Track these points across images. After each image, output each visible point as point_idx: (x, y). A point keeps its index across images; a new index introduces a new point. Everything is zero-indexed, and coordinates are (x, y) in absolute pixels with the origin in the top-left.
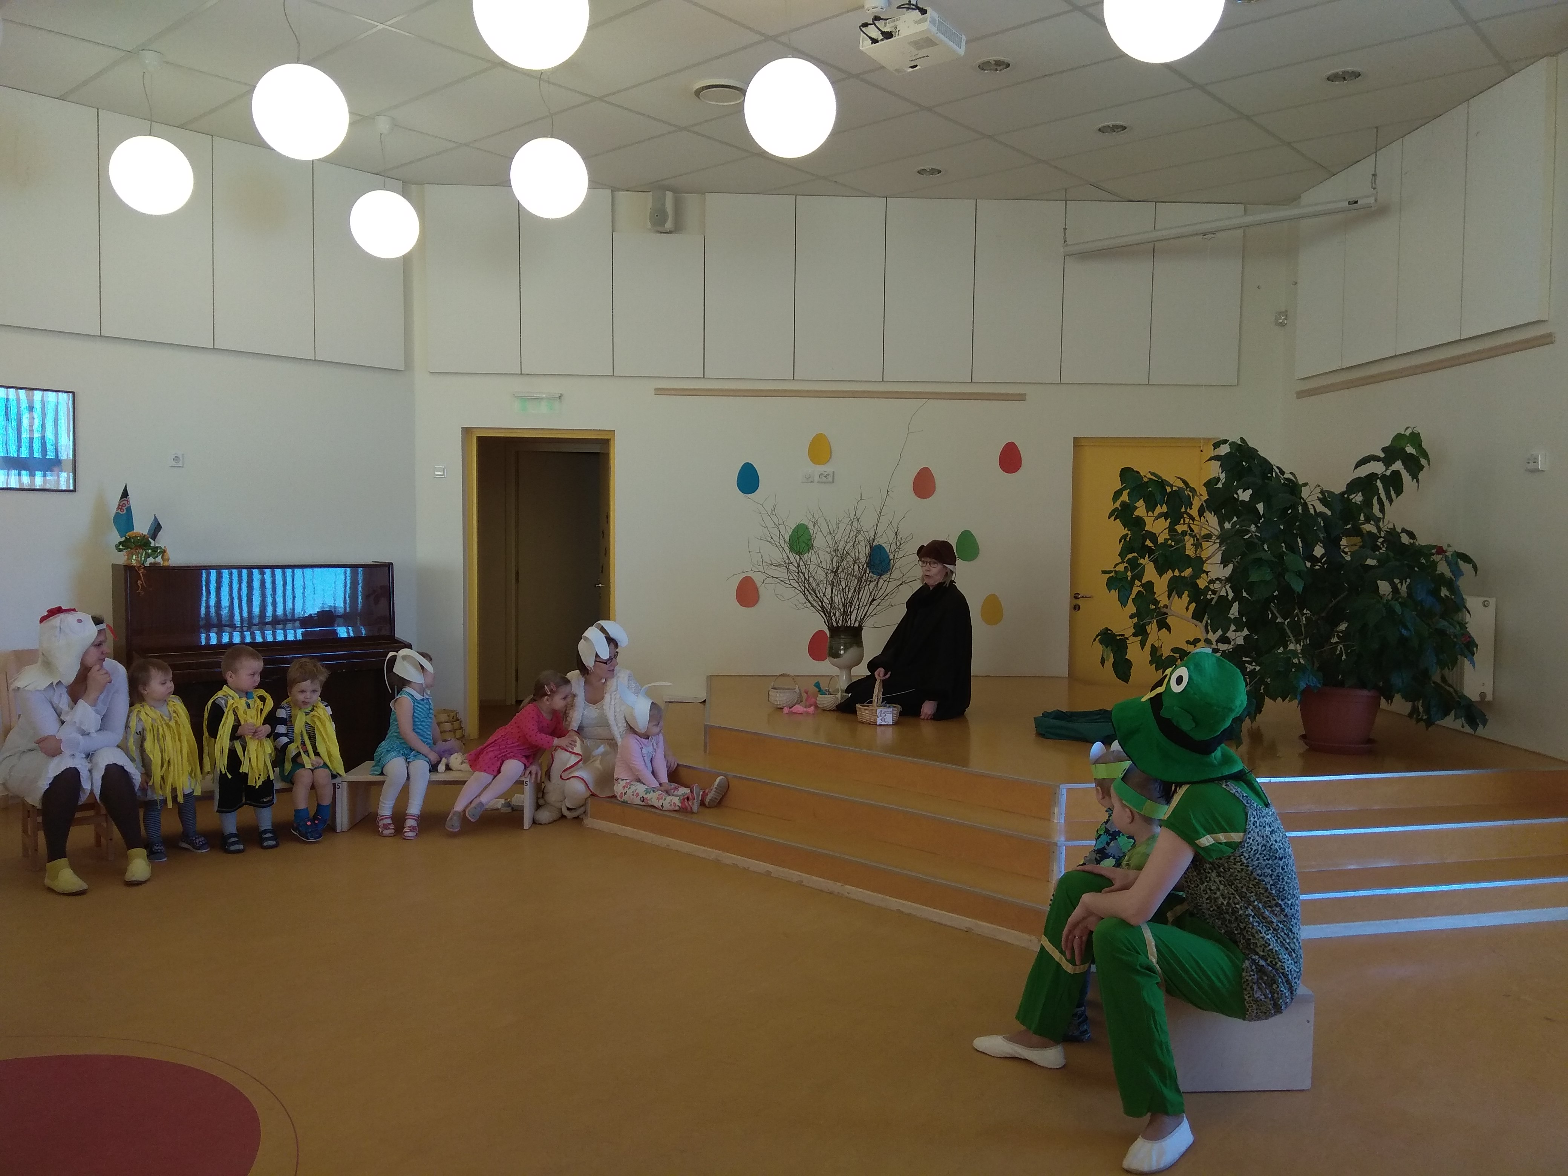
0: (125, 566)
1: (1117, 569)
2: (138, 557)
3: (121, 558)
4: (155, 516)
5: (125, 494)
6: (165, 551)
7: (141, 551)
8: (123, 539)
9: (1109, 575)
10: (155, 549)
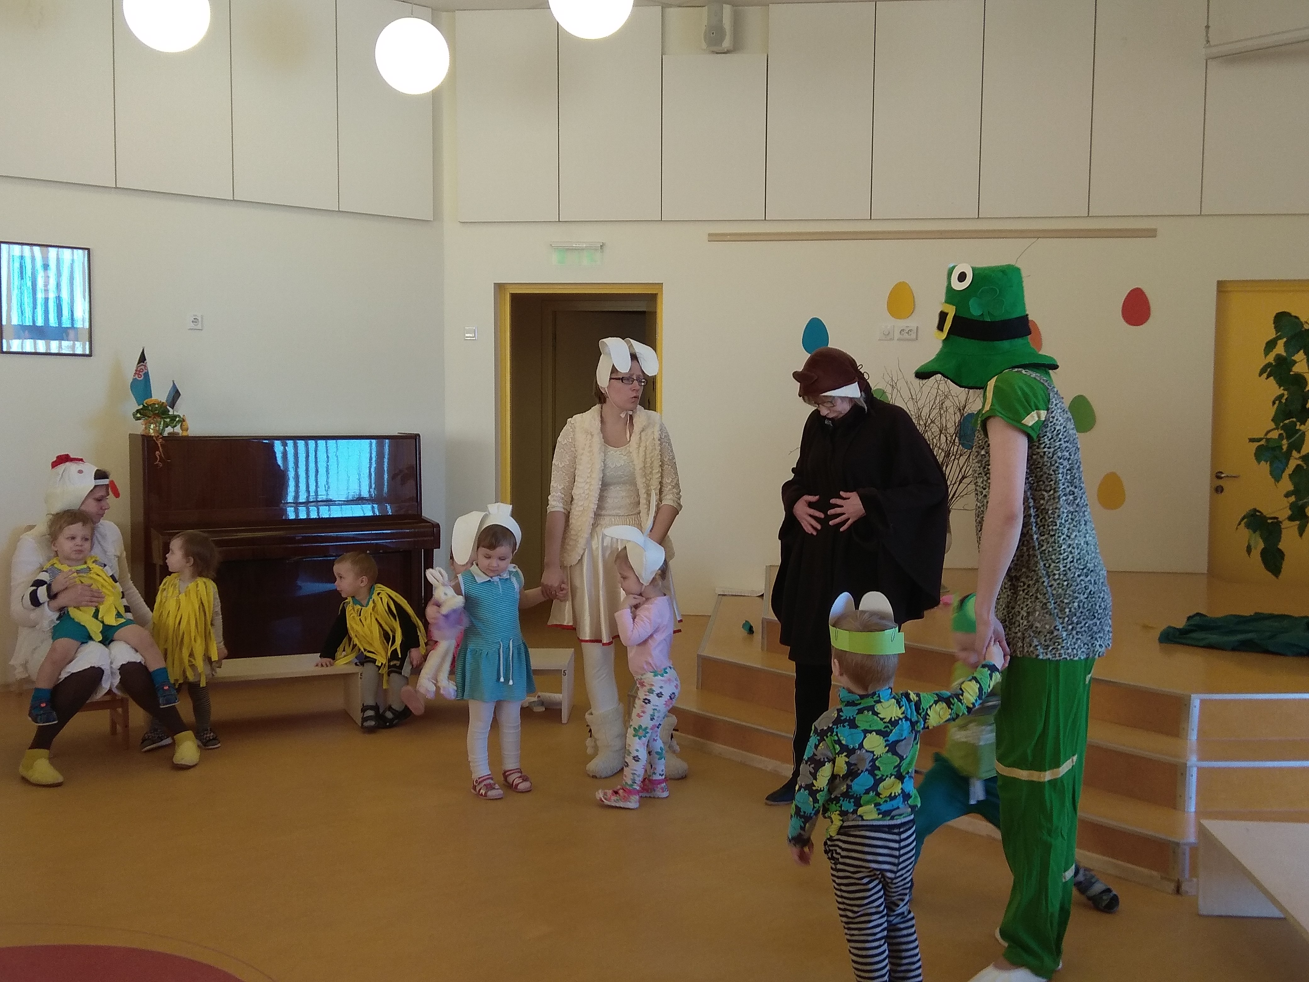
0: (143, 435)
1: (1269, 436)
2: (156, 427)
3: (139, 427)
4: (173, 382)
5: (142, 359)
6: (184, 420)
7: (159, 420)
8: (141, 407)
9: (1257, 444)
10: (173, 418)
